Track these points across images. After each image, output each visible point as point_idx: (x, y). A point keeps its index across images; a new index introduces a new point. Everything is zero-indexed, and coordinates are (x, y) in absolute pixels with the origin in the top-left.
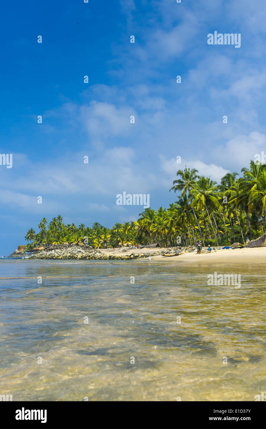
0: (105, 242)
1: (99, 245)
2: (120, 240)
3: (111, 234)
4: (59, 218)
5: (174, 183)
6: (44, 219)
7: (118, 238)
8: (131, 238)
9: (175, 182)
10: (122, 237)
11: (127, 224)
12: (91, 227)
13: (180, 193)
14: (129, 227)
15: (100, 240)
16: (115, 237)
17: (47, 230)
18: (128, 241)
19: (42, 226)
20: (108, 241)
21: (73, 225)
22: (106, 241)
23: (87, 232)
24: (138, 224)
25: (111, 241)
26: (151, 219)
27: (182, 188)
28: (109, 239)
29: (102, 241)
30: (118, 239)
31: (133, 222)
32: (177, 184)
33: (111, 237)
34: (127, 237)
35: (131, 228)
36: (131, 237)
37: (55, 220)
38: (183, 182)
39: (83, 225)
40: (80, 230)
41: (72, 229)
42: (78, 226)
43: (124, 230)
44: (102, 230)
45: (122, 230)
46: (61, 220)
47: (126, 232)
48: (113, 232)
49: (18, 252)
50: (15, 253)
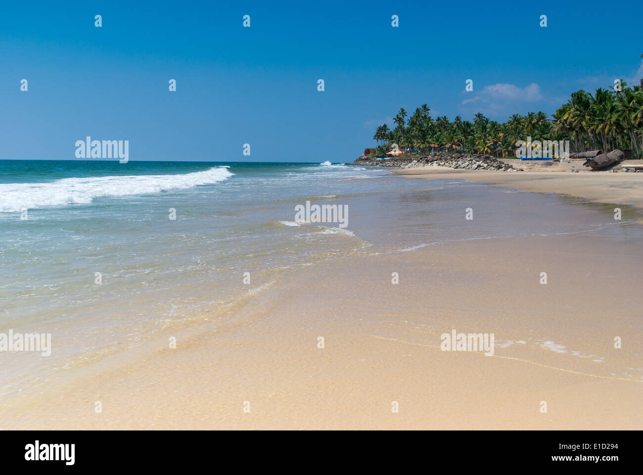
1: (485, 148)
4: (425, 107)
6: (403, 110)
11: (531, 115)
12: (472, 122)
14: (535, 120)
15: (487, 142)
17: (406, 126)
19: (399, 120)
20: (499, 143)
21: (445, 117)
22: (496, 142)
23: (465, 128)
25: (504, 142)
28: (500, 139)
29: (490, 142)
31: (540, 113)
33: (504, 135)
35: (538, 121)
37: (418, 110)
39: (458, 118)
40: (455, 126)
41: (443, 123)
42: (452, 120)
43: (526, 125)
44: (489, 125)
45: (522, 125)
46: (428, 110)
47: (529, 128)
48: (507, 129)
49: (366, 157)
50: (361, 159)
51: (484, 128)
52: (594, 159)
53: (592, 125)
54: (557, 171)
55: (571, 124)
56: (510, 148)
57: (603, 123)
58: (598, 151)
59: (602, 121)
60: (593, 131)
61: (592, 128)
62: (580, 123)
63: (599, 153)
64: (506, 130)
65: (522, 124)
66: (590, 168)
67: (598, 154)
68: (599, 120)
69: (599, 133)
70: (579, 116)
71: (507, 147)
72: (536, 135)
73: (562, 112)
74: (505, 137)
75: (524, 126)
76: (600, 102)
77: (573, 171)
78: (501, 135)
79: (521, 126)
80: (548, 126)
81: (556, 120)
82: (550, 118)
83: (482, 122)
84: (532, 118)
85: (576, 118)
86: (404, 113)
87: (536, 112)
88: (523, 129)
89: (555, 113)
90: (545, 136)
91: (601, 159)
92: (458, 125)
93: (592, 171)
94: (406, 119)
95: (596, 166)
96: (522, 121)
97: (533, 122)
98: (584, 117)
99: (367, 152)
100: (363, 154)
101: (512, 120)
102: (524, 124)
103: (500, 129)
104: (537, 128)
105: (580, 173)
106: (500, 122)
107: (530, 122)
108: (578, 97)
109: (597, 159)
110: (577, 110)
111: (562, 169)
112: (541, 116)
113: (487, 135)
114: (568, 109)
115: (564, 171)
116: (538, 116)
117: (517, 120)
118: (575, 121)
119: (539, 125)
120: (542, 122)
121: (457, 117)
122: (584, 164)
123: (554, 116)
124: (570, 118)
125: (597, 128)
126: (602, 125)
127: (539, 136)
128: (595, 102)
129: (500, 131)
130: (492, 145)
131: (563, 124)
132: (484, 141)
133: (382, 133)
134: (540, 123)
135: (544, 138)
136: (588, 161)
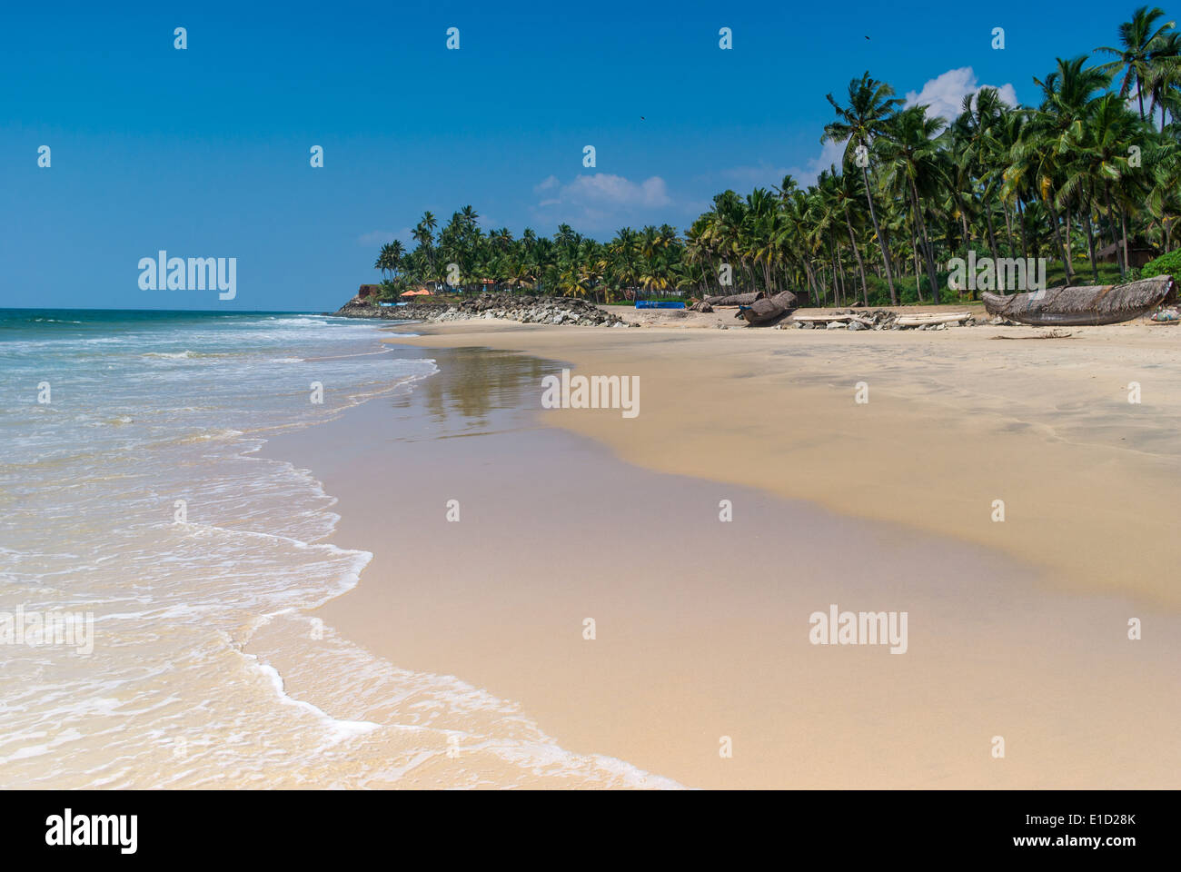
1: (575, 286)
4: (468, 210)
6: (428, 215)
8: (664, 270)
11: (651, 231)
12: (553, 239)
14: (658, 240)
17: (435, 245)
18: (654, 276)
19: (422, 233)
21: (505, 230)
23: (540, 250)
31: (665, 227)
35: (664, 240)
37: (456, 217)
39: (528, 233)
40: (524, 246)
41: (502, 242)
42: (517, 235)
43: (643, 248)
44: (582, 246)
45: (637, 247)
46: (473, 217)
47: (648, 253)
48: (612, 253)
49: (361, 301)
50: (352, 305)
51: (574, 251)
52: (751, 306)
53: (748, 250)
54: (694, 327)
55: (715, 247)
56: (617, 287)
57: (763, 247)
58: (757, 294)
59: (762, 244)
60: (749, 260)
61: (747, 254)
62: (731, 247)
63: (760, 297)
64: (610, 255)
65: (637, 245)
66: (746, 322)
67: (757, 299)
68: (758, 241)
69: (759, 264)
70: (727, 233)
71: (611, 286)
72: (659, 264)
73: (701, 226)
74: (608, 268)
75: (640, 249)
76: (761, 212)
77: (719, 326)
78: (603, 263)
79: (635, 249)
80: (679, 250)
81: (691, 239)
82: (681, 237)
83: (569, 240)
84: (652, 235)
85: (723, 236)
86: (433, 221)
87: (658, 227)
88: (638, 254)
89: (690, 229)
90: (674, 266)
91: (762, 306)
92: (528, 245)
93: (749, 326)
94: (435, 232)
95: (755, 318)
96: (636, 240)
97: (655, 242)
98: (735, 234)
99: (365, 291)
100: (357, 296)
101: (620, 238)
102: (639, 245)
103: (600, 253)
104: (662, 252)
105: (731, 331)
106: (600, 241)
107: (649, 243)
108: (726, 203)
109: (756, 306)
110: (725, 223)
111: (702, 324)
112: (667, 233)
113: (579, 264)
114: (710, 221)
115: (705, 327)
116: (661, 232)
117: (627, 237)
118: (722, 241)
119: (664, 247)
120: (669, 242)
121: (527, 231)
122: (737, 315)
123: (688, 234)
124: (714, 236)
125: (756, 254)
126: (762, 250)
127: (664, 267)
128: (751, 212)
129: (601, 256)
130: (587, 281)
131: (703, 246)
132: (574, 274)
133: (390, 256)
134: (666, 244)
135: (672, 270)
136: (743, 310)
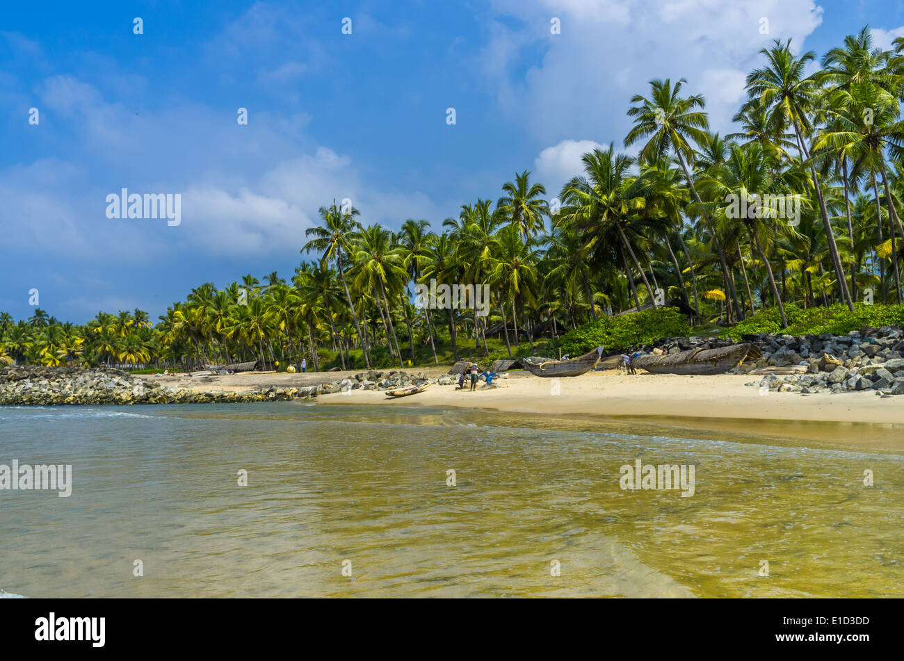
0: (72, 355)
2: (112, 350)
3: (86, 337)
5: (307, 234)
7: (105, 347)
8: (138, 347)
9: (309, 231)
10: (115, 344)
13: (316, 255)
14: (131, 322)
15: (59, 352)
16: (99, 345)
18: (130, 352)
20: (78, 353)
22: (74, 352)
24: (183, 318)
25: (86, 353)
26: (219, 307)
27: (323, 247)
28: (81, 348)
29: (64, 351)
30: (107, 348)
32: (314, 237)
33: (85, 342)
34: (130, 344)
35: (136, 322)
36: (138, 344)
38: (328, 234)
96: (112, 322)
134: (140, 326)
